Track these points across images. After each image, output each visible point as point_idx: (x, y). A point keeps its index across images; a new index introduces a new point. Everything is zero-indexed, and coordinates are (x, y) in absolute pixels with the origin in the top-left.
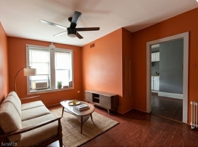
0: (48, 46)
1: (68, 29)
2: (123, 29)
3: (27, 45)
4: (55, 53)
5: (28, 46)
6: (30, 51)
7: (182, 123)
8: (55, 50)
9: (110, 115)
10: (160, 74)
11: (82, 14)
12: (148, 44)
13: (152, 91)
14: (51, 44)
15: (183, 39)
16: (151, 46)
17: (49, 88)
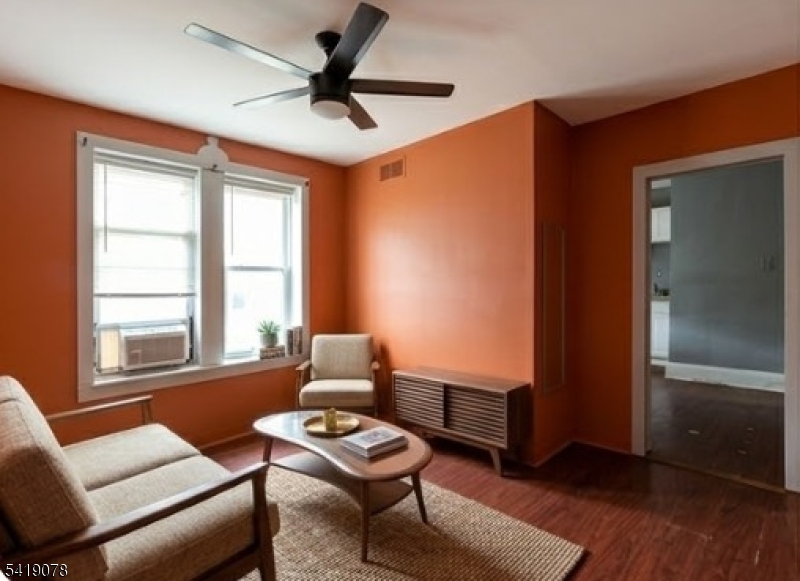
0: (196, 152)
1: (315, 78)
2: (538, 105)
3: (81, 135)
4: (227, 188)
5: (88, 142)
6: (99, 169)
7: (781, 490)
8: (227, 174)
9: (503, 476)
10: (671, 293)
11: (387, 17)
12: (640, 173)
13: (654, 362)
14: (206, 143)
15: (781, 162)
16: (649, 180)
17: (191, 360)
